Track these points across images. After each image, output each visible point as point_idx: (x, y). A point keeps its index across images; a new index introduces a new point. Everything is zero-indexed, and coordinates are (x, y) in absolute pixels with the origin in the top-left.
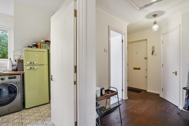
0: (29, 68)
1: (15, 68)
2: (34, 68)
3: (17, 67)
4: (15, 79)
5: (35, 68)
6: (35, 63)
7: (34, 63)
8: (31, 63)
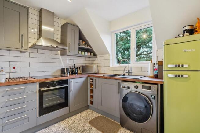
0: (173, 76)
1: (156, 73)
2: (182, 76)
3: (158, 72)
4: (149, 89)
5: (184, 76)
6: (185, 66)
7: (182, 66)
8: (176, 66)
